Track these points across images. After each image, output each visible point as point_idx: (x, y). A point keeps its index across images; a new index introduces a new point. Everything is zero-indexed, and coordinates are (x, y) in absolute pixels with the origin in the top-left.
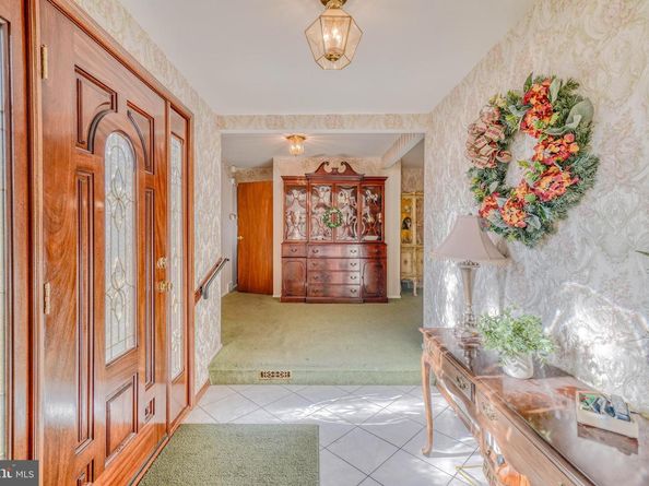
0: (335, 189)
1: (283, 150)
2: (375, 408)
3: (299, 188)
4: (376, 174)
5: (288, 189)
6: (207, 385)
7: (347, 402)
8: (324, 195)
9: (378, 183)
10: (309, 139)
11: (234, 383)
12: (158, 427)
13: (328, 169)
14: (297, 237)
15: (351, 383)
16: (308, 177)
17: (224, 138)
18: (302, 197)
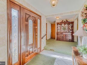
0: (65, 24)
1: (56, 19)
2: (66, 58)
3: (59, 24)
4: (72, 21)
5: (57, 25)
6: (44, 49)
7: (62, 56)
8: (63, 25)
9: (73, 23)
10: (60, 17)
11: (47, 50)
12: (36, 53)
13: (63, 21)
14: (59, 31)
15: (63, 54)
16: (60, 23)
17: (47, 18)
18: (59, 26)
